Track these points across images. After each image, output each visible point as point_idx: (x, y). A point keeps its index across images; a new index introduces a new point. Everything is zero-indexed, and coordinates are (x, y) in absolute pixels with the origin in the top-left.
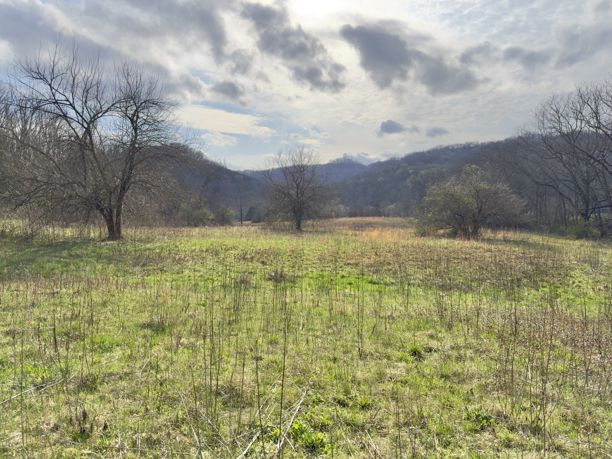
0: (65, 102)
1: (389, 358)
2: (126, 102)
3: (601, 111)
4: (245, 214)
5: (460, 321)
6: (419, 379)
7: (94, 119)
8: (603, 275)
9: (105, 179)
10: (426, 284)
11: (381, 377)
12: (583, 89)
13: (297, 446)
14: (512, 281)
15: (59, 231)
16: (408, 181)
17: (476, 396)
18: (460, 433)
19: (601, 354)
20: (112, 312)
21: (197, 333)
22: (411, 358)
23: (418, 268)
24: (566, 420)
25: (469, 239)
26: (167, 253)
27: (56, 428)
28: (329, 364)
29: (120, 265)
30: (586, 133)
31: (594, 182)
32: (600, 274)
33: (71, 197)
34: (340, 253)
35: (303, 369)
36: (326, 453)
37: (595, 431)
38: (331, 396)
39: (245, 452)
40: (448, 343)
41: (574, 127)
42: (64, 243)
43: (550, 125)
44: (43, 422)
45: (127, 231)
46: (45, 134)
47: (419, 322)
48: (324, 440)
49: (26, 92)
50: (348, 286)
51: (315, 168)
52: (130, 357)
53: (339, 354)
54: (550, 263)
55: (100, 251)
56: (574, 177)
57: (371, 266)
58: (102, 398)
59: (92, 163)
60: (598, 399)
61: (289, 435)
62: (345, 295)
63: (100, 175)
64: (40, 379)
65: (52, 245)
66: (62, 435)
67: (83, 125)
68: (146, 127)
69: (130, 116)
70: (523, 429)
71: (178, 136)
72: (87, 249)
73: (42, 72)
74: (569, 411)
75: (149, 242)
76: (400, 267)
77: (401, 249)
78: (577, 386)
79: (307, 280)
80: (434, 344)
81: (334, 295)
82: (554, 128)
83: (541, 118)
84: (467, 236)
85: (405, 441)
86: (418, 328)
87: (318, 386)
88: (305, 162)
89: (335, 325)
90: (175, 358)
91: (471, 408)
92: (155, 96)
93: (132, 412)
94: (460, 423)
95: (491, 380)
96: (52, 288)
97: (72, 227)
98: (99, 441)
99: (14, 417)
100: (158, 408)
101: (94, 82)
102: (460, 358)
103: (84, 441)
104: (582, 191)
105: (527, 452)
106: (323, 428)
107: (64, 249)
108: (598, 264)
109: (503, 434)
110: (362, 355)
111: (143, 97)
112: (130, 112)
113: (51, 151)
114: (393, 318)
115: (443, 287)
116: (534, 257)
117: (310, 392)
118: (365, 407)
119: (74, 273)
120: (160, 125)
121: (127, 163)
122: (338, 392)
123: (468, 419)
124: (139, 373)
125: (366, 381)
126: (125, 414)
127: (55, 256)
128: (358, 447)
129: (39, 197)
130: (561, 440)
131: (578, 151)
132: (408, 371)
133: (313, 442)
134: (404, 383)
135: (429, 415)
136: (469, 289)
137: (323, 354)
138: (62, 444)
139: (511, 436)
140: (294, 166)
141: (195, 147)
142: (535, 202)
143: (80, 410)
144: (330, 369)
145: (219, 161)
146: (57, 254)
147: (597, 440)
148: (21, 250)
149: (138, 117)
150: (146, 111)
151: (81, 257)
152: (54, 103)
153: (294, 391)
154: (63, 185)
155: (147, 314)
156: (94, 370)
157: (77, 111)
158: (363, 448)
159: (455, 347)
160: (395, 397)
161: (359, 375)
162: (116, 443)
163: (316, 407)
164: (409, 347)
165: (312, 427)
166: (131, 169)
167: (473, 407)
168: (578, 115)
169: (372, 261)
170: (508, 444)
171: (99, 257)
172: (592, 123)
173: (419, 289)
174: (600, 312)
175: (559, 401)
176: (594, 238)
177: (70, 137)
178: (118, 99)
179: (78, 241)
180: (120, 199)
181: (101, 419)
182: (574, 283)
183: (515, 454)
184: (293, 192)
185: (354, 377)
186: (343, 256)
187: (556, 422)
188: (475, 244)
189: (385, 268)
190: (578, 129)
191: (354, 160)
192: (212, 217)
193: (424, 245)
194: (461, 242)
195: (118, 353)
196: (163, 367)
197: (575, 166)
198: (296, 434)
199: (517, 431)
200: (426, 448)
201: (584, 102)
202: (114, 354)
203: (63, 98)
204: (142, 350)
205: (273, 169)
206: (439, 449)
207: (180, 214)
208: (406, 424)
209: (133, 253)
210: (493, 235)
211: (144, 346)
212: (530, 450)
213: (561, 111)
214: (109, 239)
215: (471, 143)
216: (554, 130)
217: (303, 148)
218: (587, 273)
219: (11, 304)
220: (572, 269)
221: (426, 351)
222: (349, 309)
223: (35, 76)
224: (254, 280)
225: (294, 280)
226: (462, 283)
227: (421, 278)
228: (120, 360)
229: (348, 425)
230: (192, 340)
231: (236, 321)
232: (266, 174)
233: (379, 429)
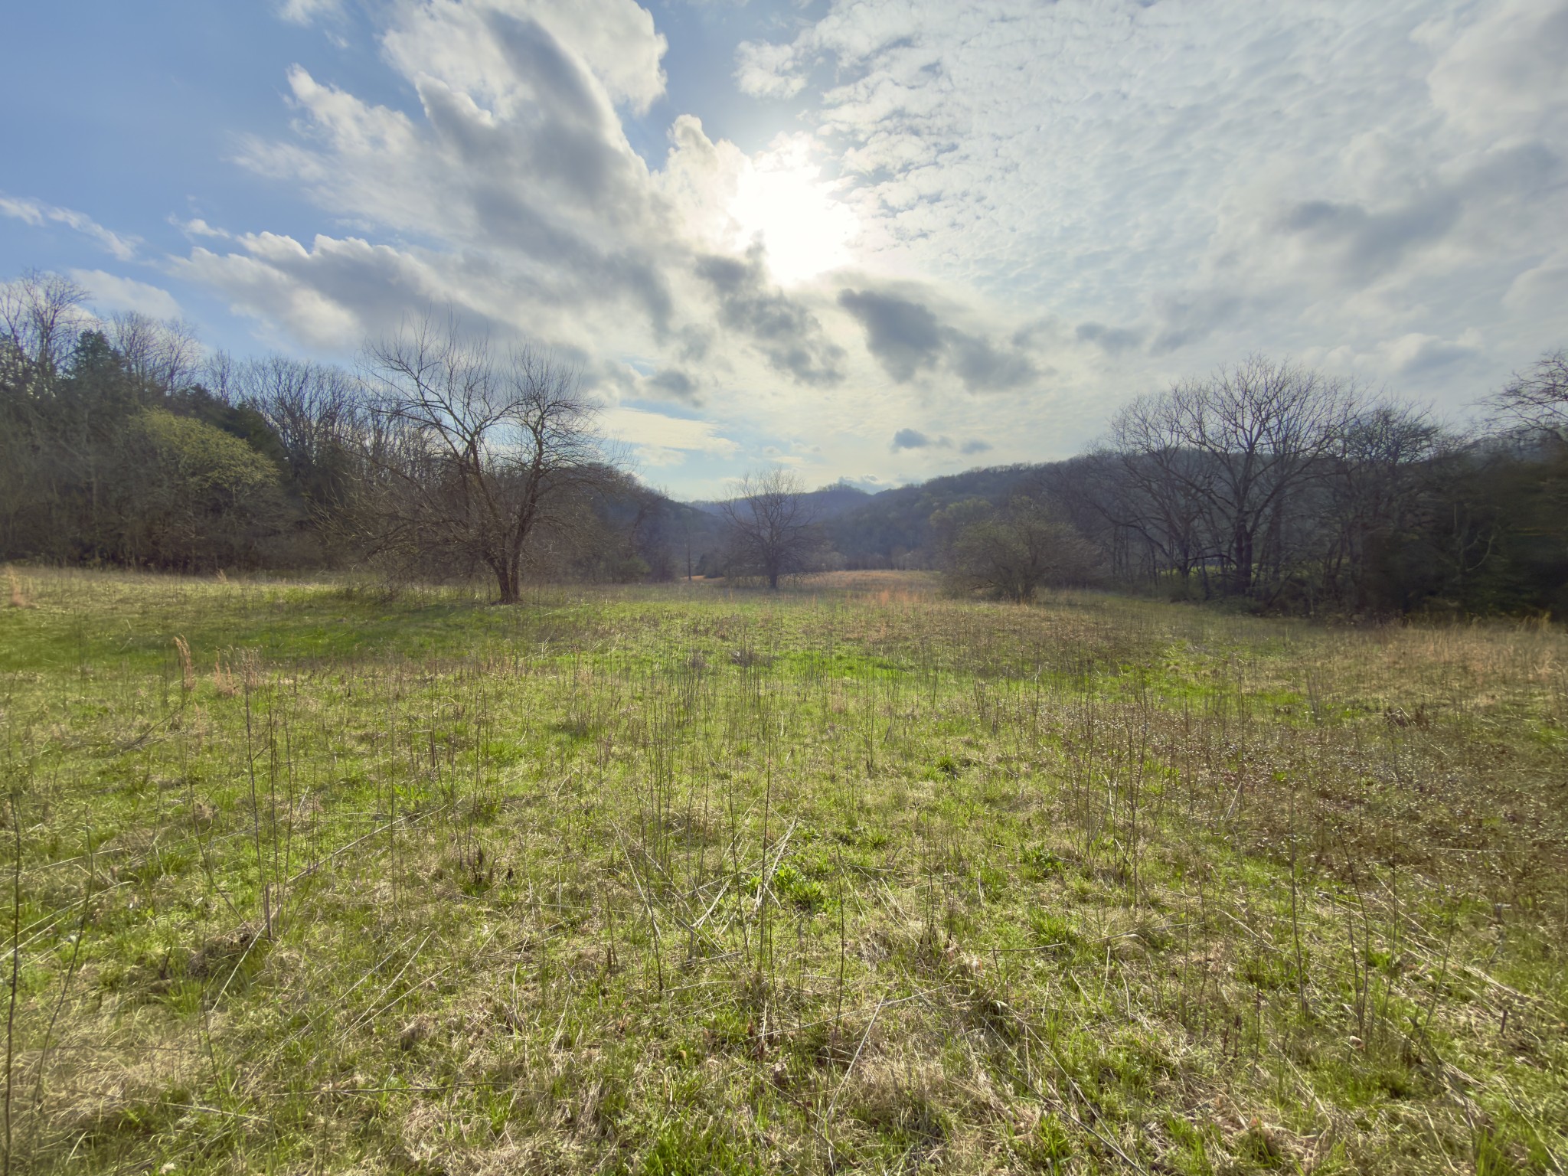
0: (439, 404)
1: (910, 775)
2: (527, 404)
3: (1205, 419)
4: (695, 564)
5: (1009, 721)
6: (954, 805)
7: (479, 429)
8: (1209, 654)
9: (495, 515)
10: (959, 669)
11: (900, 802)
12: (1182, 388)
13: (783, 901)
14: (1081, 663)
15: (429, 591)
16: (931, 517)
17: (1036, 828)
18: (1015, 881)
19: (1210, 768)
20: (511, 707)
21: (634, 740)
22: (942, 775)
23: (948, 644)
24: (1164, 863)
25: (1018, 602)
26: (585, 622)
27: (439, 876)
28: (825, 784)
29: (519, 640)
30: (1184, 451)
31: (1196, 521)
32: (1206, 653)
33: (447, 541)
34: (835, 622)
35: (788, 792)
36: (825, 911)
37: (1206, 879)
38: (829, 830)
39: (710, 910)
40: (993, 752)
41: (1168, 442)
42: (437, 607)
43: (1133, 439)
44: (420, 868)
45: (527, 591)
46: (408, 449)
47: (952, 723)
48: (823, 893)
49: (381, 388)
50: (847, 671)
51: (797, 499)
52: (540, 774)
53: (839, 770)
54: (1134, 637)
55: (490, 619)
56: (1167, 514)
57: (881, 642)
58: (504, 833)
59: (477, 493)
60: (1208, 833)
61: (771, 885)
62: (843, 685)
63: (488, 509)
64: (413, 805)
65: (418, 611)
66: (449, 886)
67: (464, 437)
68: (556, 440)
69: (533, 425)
70: (1103, 875)
71: (600, 452)
72: (470, 616)
73: (405, 361)
74: (1167, 850)
75: (558, 606)
76: (922, 644)
77: (924, 618)
78: (1178, 815)
79: (787, 662)
80: (973, 755)
81: (829, 684)
82: (1140, 443)
83: (1121, 430)
84: (1016, 597)
85: (938, 894)
86: (950, 731)
87: (809, 815)
88: (784, 489)
89: (832, 728)
90: (605, 775)
91: (1029, 846)
92: (568, 395)
93: (546, 853)
94: (1014, 868)
95: (1057, 806)
96: (422, 673)
97: (448, 583)
98: (502, 894)
99: (379, 859)
100: (584, 847)
101: (480, 376)
102: (1009, 776)
103: (480, 894)
104: (1179, 534)
105: (1109, 908)
106: (819, 874)
107: (438, 616)
108: (1202, 639)
109: (1075, 883)
110: (872, 770)
111: (551, 397)
112: (533, 419)
113: (417, 475)
114: (914, 718)
115: (984, 673)
116: (1112, 629)
117: (799, 824)
118: (878, 845)
119: (455, 651)
120: (575, 438)
121: (527, 492)
122: (839, 824)
123: (1025, 861)
124: (554, 797)
125: (878, 807)
126: (537, 855)
127: (425, 627)
128: (871, 901)
129: (401, 541)
130: (1158, 891)
131: (1173, 476)
132: (938, 794)
133: (807, 895)
134: (932, 810)
135: (969, 855)
136: (1020, 675)
137: (816, 770)
138: (450, 898)
139: (1087, 885)
140: (767, 496)
141: (624, 469)
142: (1112, 549)
143: (473, 850)
144: (826, 791)
145: (658, 489)
146: (428, 624)
147: (1209, 892)
148: (375, 618)
149: (543, 427)
150: (554, 417)
151: (462, 628)
152: (423, 405)
153: (777, 823)
154: (437, 524)
155: (560, 711)
156: (491, 792)
157: (455, 418)
158: (878, 903)
159: (1005, 760)
160: (919, 829)
161: (869, 799)
162: (527, 897)
163: (809, 845)
164: (937, 761)
165: (804, 874)
166: (533, 501)
167: (1032, 844)
168: (1174, 426)
169: (882, 635)
170: (1083, 898)
171: (489, 628)
172: (1194, 436)
173: (949, 676)
174: (1206, 708)
175: (1154, 837)
176: (1195, 600)
177: (445, 454)
178: (514, 400)
179: (458, 604)
180: (517, 543)
181: (504, 862)
182: (1168, 665)
183: (1094, 912)
184: (765, 534)
185: (861, 802)
186: (839, 627)
187: (1150, 866)
188: (1026, 608)
189: (900, 645)
190: (1174, 445)
191: (854, 487)
192: (647, 569)
193: (956, 611)
194: (1008, 606)
195: (522, 767)
196: (588, 787)
197: (1169, 498)
198: (783, 884)
199: (1095, 878)
200: (967, 903)
201: (1183, 407)
202: (516, 769)
203: (436, 398)
204: (557, 763)
205: (736, 500)
206: (985, 905)
207: (602, 564)
208: (938, 869)
209: (537, 622)
210: (1053, 597)
211: (559, 756)
212: (1114, 906)
213: (1149, 419)
214: (502, 601)
215: (1021, 465)
216: (1139, 447)
217: (780, 469)
218: (1187, 652)
219: (365, 696)
220: (1168, 646)
221: (961, 765)
222: (852, 706)
223: (395, 365)
224: (710, 662)
225: (769, 663)
226: (1010, 666)
227: (952, 659)
228: (524, 777)
229: (856, 870)
230: (628, 749)
231: (688, 722)
232: (726, 507)
233: (899, 876)
